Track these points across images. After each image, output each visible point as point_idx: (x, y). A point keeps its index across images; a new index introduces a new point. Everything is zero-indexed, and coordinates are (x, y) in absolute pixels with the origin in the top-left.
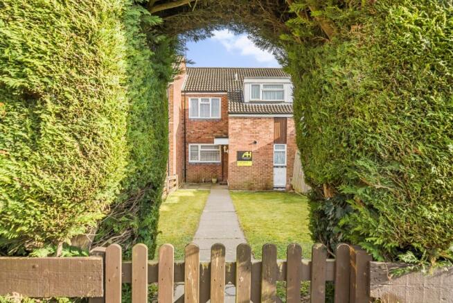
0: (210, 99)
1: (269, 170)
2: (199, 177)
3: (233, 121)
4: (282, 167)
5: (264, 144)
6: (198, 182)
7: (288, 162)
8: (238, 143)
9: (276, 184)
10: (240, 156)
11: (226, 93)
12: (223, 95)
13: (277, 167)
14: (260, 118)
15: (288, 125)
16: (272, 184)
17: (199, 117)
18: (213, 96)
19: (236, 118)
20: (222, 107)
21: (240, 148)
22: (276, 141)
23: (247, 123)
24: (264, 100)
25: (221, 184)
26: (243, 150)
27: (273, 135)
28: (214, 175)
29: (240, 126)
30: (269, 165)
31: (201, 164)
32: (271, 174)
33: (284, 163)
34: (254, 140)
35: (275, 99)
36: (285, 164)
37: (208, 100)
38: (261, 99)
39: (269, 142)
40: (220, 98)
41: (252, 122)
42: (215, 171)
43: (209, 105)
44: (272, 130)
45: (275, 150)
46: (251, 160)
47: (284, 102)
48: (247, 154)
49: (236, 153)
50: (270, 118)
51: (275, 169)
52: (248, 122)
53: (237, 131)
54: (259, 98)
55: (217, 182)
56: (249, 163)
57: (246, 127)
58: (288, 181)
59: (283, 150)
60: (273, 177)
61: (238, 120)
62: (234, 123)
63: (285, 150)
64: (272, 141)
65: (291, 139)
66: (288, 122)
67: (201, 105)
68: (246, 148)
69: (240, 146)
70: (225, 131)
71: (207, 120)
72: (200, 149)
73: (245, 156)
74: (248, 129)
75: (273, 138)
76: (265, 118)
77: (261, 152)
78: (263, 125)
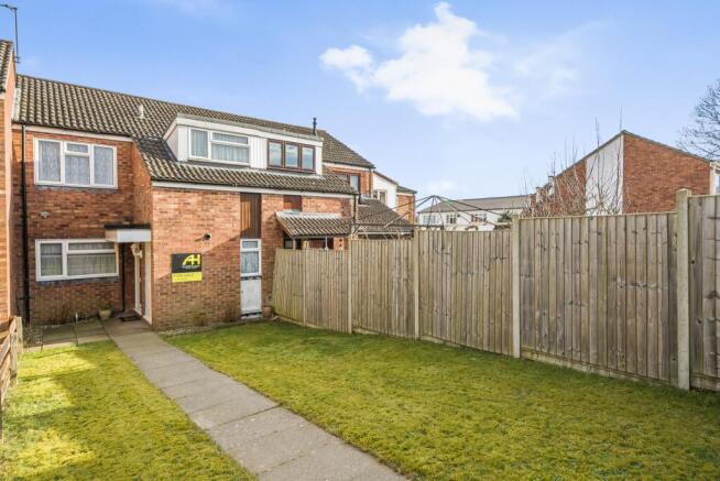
0: (91, 147)
1: (234, 285)
2: (66, 310)
3: (161, 196)
4: (254, 278)
5: (223, 240)
6: (63, 322)
7: (263, 269)
8: (175, 239)
9: (245, 309)
10: (177, 264)
11: (130, 140)
12: (120, 143)
13: (246, 278)
14: (215, 193)
15: (263, 207)
16: (240, 309)
17: (63, 182)
18: (97, 140)
19: (168, 190)
20: (119, 166)
21: (178, 248)
22: (244, 234)
23: (189, 201)
24: (215, 161)
25: (123, 320)
26: (184, 252)
27: (239, 223)
28: (105, 302)
29: (176, 206)
30: (233, 276)
31: (69, 281)
32: (236, 292)
33: (257, 271)
34: (205, 232)
35: (232, 160)
36: (260, 273)
37: (86, 149)
38: (209, 159)
39: (233, 235)
40: (115, 149)
41: (200, 198)
42: (107, 295)
43: (87, 158)
44: (237, 215)
45: (242, 250)
46: (199, 269)
47: (249, 167)
48: (192, 259)
49: (169, 258)
50: (233, 193)
51: (243, 283)
52: (193, 200)
53: (170, 215)
54: (207, 156)
55: (112, 315)
56: (197, 276)
57: (189, 207)
58: (264, 301)
59: (255, 249)
60: (239, 298)
61: (173, 194)
62: (164, 200)
63: (259, 249)
64: (238, 234)
65: (268, 229)
66: (263, 201)
67: (68, 157)
68: (189, 248)
69: (179, 245)
70: (127, 213)
71: (84, 190)
72: (66, 251)
73: (189, 263)
74: (193, 212)
75: (239, 228)
76: (225, 193)
77: (219, 254)
78: (221, 206)
